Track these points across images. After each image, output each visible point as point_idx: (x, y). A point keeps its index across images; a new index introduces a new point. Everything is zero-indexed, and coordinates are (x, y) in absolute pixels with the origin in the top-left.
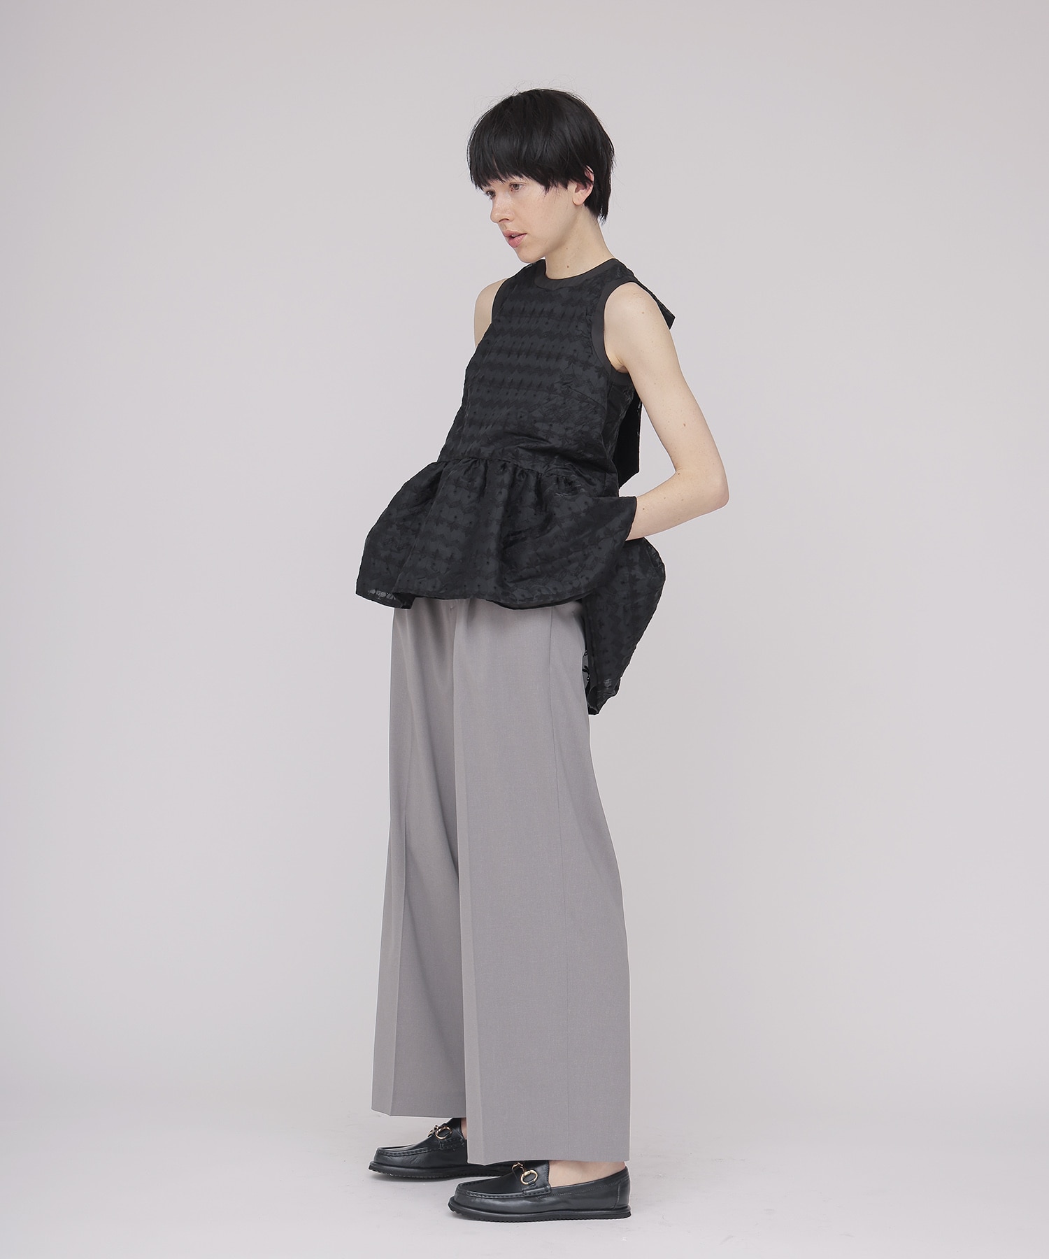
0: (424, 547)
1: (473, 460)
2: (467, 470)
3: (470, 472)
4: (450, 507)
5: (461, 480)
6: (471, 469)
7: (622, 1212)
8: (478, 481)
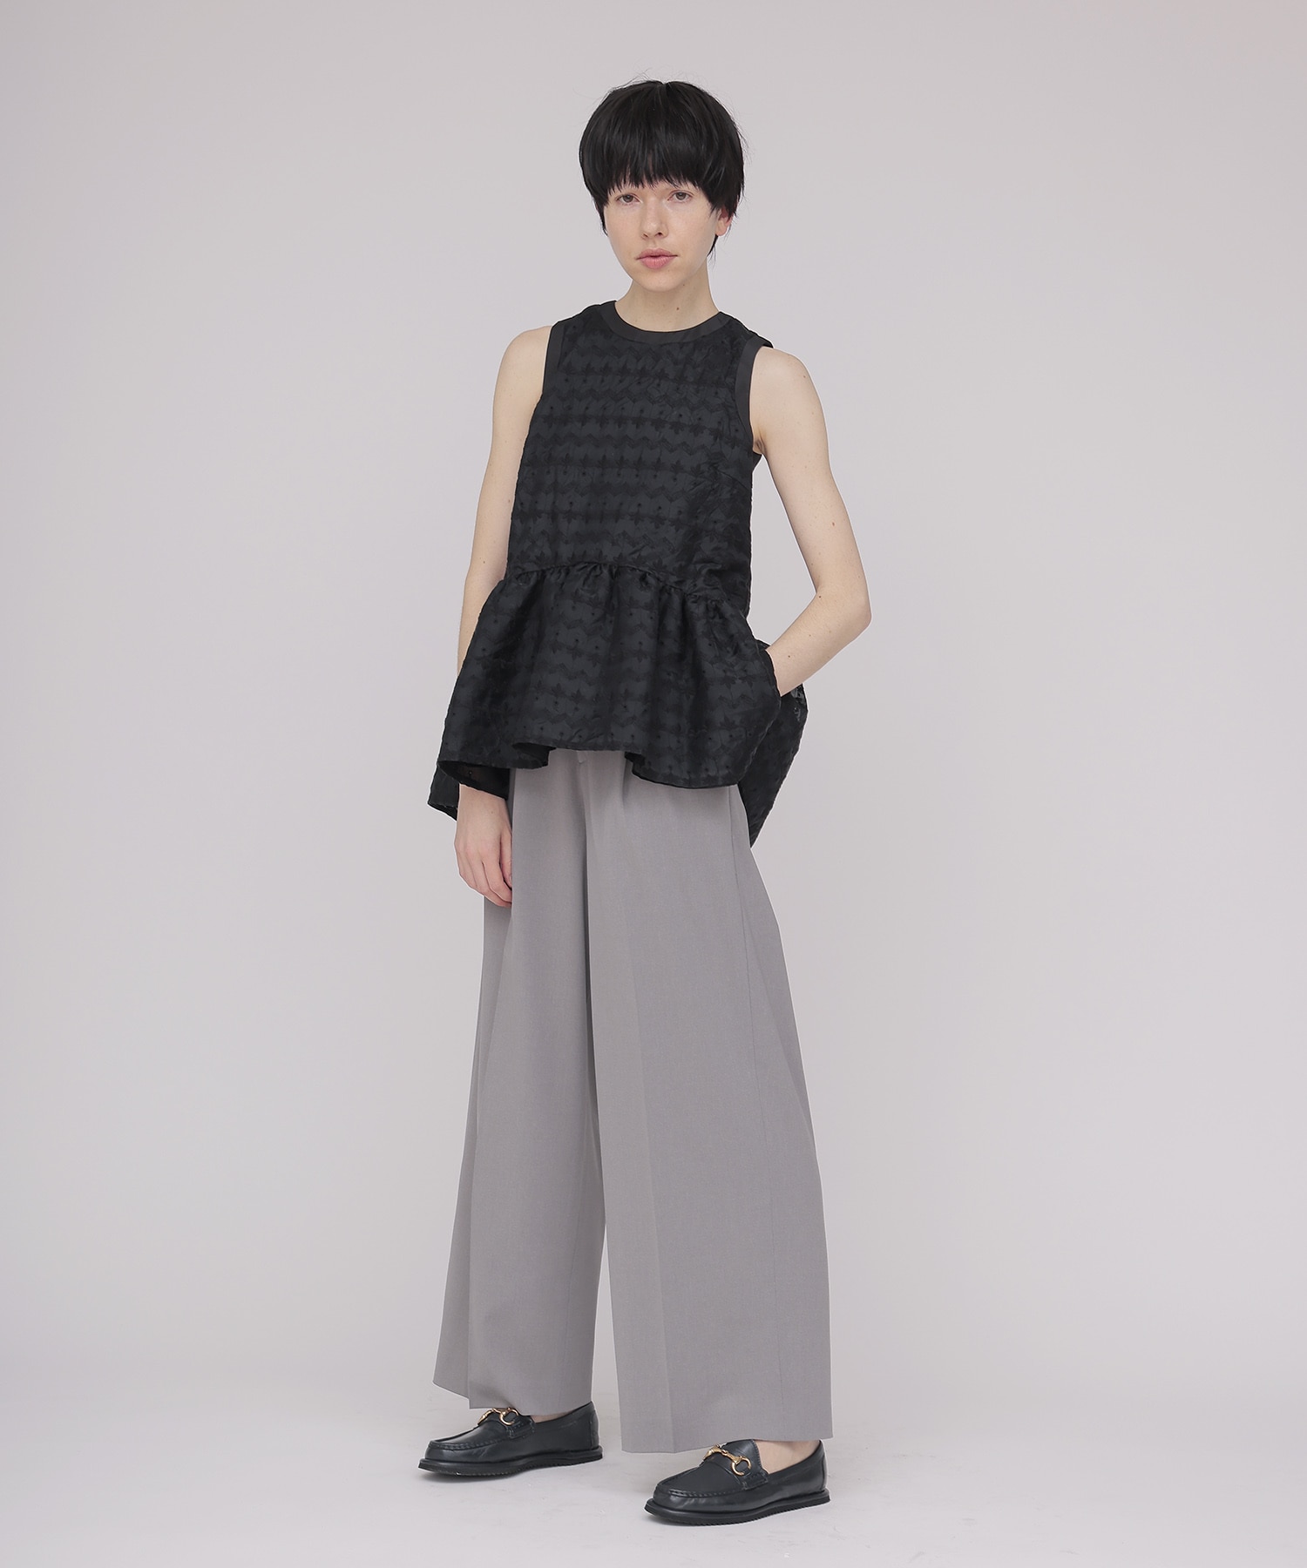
0: (540, 682)
1: (592, 566)
2: (586, 580)
3: (590, 580)
4: (569, 628)
5: (581, 592)
6: (591, 578)
7: (819, 1497)
8: (602, 592)
